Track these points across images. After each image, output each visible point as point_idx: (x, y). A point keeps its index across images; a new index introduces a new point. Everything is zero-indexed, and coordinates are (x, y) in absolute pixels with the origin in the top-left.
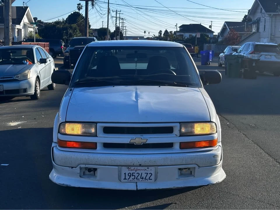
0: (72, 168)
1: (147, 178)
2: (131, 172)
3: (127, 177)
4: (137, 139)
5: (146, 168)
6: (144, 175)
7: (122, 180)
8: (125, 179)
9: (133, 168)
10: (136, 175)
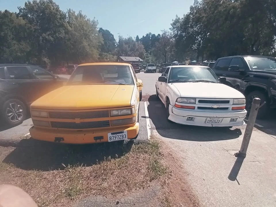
0: (184, 117)
1: (218, 122)
2: (211, 120)
3: (209, 122)
4: (215, 106)
5: (218, 118)
6: (216, 121)
7: (206, 123)
8: (208, 122)
9: (212, 118)
10: (213, 121)
